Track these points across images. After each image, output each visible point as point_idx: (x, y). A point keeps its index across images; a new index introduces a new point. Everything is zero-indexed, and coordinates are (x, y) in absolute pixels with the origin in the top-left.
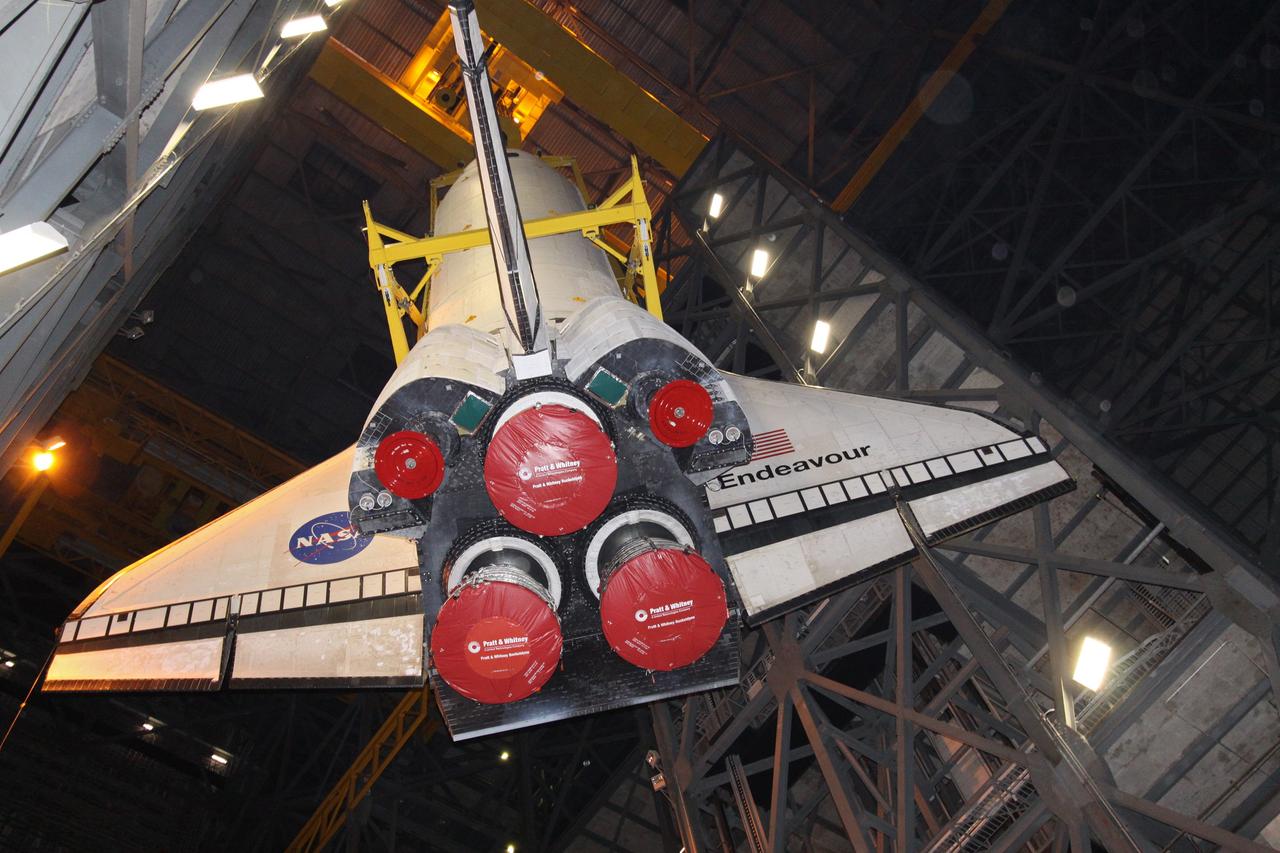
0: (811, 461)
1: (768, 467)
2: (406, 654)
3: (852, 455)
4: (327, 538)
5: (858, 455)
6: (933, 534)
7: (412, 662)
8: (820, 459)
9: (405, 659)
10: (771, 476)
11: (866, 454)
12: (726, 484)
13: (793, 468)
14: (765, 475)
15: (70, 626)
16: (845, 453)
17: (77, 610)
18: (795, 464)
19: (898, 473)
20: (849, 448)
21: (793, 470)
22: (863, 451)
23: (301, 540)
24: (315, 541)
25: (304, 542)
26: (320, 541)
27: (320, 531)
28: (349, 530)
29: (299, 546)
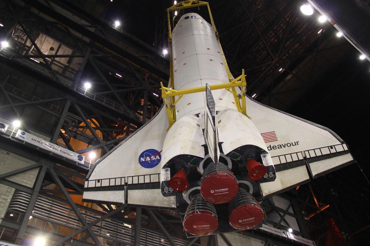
0: (282, 145)
1: (270, 146)
2: (172, 200)
3: (294, 144)
4: (148, 159)
5: (296, 145)
6: (315, 175)
7: (173, 203)
8: (285, 144)
9: (172, 202)
10: (271, 149)
11: (298, 144)
13: (277, 147)
15: (86, 183)
16: (292, 143)
17: (87, 177)
18: (278, 146)
19: (307, 153)
20: (293, 141)
21: (277, 148)
22: (297, 143)
23: (142, 159)
24: (145, 159)
25: (143, 159)
26: (147, 160)
27: (146, 156)
28: (154, 156)
29: (141, 161)
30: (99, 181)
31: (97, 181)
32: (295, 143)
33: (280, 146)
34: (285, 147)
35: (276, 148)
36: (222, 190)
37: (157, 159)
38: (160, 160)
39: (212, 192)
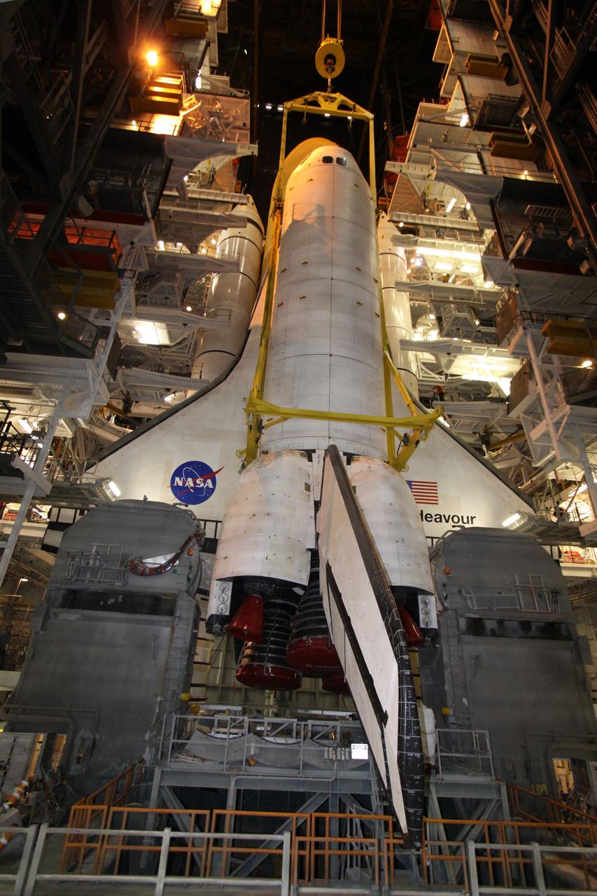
0: (444, 516)
1: (422, 511)
4: (190, 482)
8: (449, 516)
11: (472, 523)
13: (434, 517)
18: (436, 515)
21: (433, 519)
23: (177, 479)
26: (187, 484)
27: (187, 475)
28: (202, 480)
29: (175, 485)
32: (468, 517)
33: (439, 519)
34: (447, 521)
35: (431, 521)
37: (207, 486)
38: (213, 490)
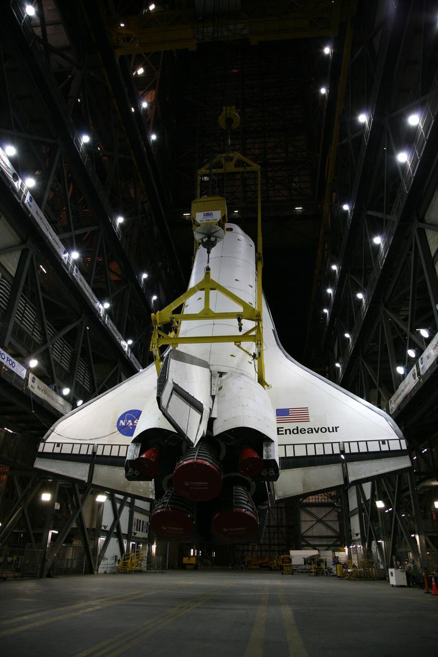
0: (315, 428)
1: (297, 427)
3: (331, 430)
5: (333, 431)
6: (352, 482)
7: (152, 492)
8: (319, 428)
10: (298, 433)
11: (336, 431)
12: (280, 433)
13: (307, 430)
14: (295, 431)
15: (42, 444)
16: (329, 428)
17: (44, 438)
19: (346, 445)
20: (330, 426)
22: (335, 429)
23: (121, 421)
24: (126, 423)
25: (122, 423)
27: (128, 419)
29: (120, 425)
30: (58, 445)
31: (56, 444)
32: (333, 428)
33: (311, 431)
34: (317, 432)
35: (305, 433)
36: (200, 483)
39: (187, 484)
